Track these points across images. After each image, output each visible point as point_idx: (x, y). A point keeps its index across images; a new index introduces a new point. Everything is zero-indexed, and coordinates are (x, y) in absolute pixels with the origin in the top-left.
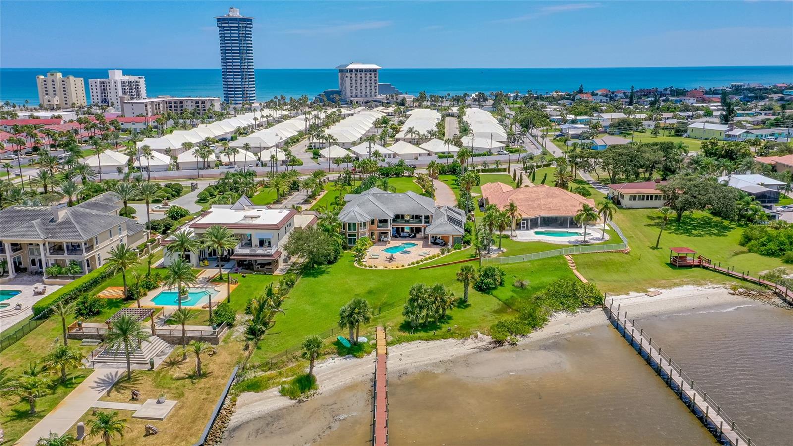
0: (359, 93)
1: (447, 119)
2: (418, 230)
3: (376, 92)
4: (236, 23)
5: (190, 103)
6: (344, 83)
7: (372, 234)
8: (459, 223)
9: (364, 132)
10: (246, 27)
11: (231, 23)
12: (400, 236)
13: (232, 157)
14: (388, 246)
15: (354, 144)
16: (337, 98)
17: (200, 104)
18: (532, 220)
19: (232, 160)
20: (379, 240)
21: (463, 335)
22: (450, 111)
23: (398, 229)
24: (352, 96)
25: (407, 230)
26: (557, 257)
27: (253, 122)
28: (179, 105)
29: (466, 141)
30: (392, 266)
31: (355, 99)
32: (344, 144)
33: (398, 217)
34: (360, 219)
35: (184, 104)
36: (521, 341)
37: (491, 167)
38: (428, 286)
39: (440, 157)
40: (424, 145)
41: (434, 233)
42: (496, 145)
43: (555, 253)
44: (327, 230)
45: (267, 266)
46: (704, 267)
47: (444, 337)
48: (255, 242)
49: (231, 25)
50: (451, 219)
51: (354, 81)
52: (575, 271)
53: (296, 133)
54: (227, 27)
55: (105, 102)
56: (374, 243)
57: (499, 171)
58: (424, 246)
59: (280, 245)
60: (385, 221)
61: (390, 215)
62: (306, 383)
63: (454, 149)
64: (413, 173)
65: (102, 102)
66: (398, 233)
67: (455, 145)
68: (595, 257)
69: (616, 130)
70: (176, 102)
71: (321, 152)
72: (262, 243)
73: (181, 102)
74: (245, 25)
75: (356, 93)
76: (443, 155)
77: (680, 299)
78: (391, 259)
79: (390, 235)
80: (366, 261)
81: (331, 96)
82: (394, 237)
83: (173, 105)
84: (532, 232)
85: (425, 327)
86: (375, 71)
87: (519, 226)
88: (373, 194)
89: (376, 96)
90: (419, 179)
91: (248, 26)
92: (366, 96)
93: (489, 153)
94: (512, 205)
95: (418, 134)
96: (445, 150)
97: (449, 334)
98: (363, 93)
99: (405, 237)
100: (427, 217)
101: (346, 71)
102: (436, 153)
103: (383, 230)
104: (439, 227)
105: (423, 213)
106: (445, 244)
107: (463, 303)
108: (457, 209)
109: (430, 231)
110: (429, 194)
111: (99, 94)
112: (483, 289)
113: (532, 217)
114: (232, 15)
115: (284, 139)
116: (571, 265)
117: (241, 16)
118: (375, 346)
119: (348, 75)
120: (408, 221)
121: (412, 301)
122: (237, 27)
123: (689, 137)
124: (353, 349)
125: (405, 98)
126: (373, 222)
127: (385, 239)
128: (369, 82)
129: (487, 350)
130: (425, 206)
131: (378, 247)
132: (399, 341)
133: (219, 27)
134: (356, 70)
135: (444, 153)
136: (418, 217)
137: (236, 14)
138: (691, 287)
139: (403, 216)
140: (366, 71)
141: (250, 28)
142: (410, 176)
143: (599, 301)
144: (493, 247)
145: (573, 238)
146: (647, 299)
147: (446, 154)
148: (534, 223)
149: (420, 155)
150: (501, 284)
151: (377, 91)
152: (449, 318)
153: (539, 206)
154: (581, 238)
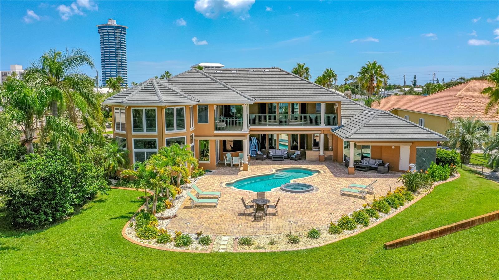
4: (113, 30)
10: (121, 33)
11: (109, 30)
12: (268, 157)
14: (242, 175)
49: (108, 31)
54: (105, 32)
56: (207, 170)
66: (263, 149)
74: (120, 32)
82: (256, 156)
91: (122, 32)
99: (281, 158)
114: (109, 23)
117: (117, 25)
122: (113, 32)
127: (236, 160)
131: (217, 178)
133: (100, 33)
137: (113, 23)
141: (124, 34)
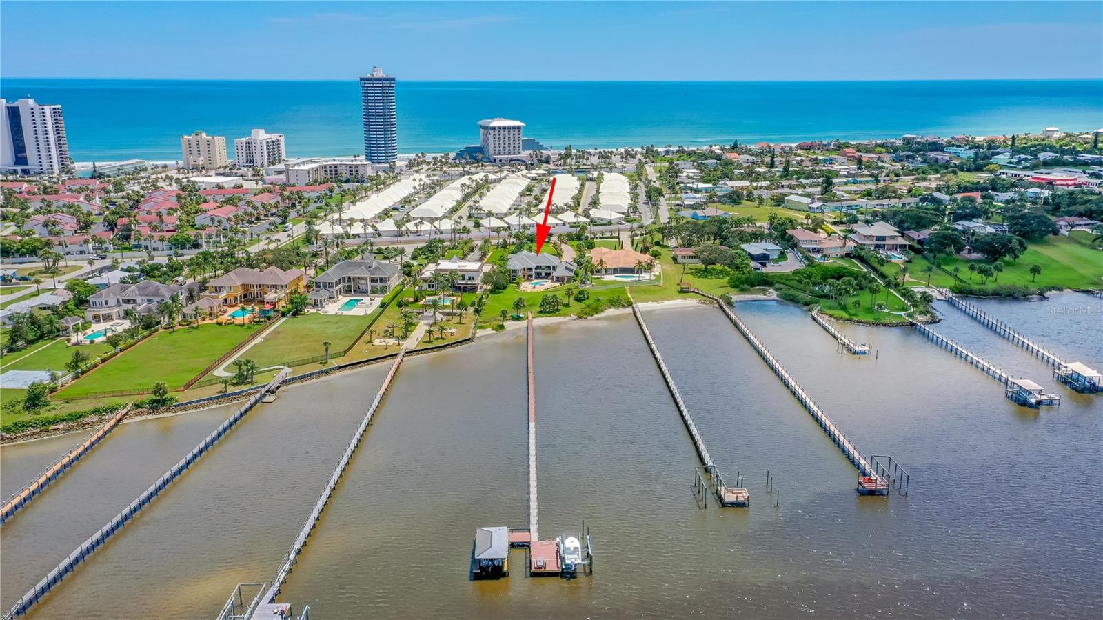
0: (502, 151)
1: (588, 184)
2: (549, 274)
3: (519, 150)
4: (380, 83)
5: (344, 168)
6: (486, 140)
7: (524, 276)
8: (571, 270)
9: (512, 203)
10: (389, 87)
13: (419, 227)
14: (532, 282)
15: (506, 215)
16: (480, 156)
17: (354, 170)
18: (614, 269)
19: (419, 229)
20: (528, 279)
21: (565, 315)
22: (591, 176)
23: (538, 273)
24: (495, 154)
25: (543, 275)
26: (621, 288)
27: (413, 191)
28: (333, 169)
29: (594, 213)
30: (534, 290)
31: (498, 157)
32: (497, 214)
33: (538, 267)
34: (518, 268)
35: (339, 168)
36: (589, 317)
37: (608, 234)
38: (550, 294)
39: (571, 227)
40: (560, 216)
41: (558, 275)
42: (616, 216)
43: (620, 286)
44: (502, 272)
45: (473, 289)
46: (696, 293)
47: (557, 316)
48: (467, 278)
49: (374, 85)
50: (566, 268)
51: (497, 139)
52: (629, 294)
53: (455, 203)
54: (370, 87)
55: (250, 163)
56: (525, 280)
57: (612, 238)
58: (552, 282)
59: (478, 280)
60: (531, 269)
61: (534, 266)
62: (502, 327)
63: (582, 219)
64: (550, 239)
65: (247, 162)
66: (538, 276)
67: (585, 216)
68: (641, 288)
69: (727, 199)
70: (330, 167)
71: (481, 222)
72: (470, 279)
73: (336, 167)
74: (389, 85)
75: (499, 150)
76: (574, 225)
77: (671, 305)
78: (534, 287)
79: (534, 276)
80: (521, 288)
81: (474, 154)
82: (536, 278)
83: (328, 169)
84: (613, 276)
85: (549, 312)
86: (519, 128)
87: (606, 272)
88: (524, 255)
89: (519, 153)
90: (554, 244)
91: (392, 85)
92: (509, 153)
93: (610, 223)
94: (601, 261)
95: (557, 206)
96: (575, 220)
97: (560, 315)
98: (507, 151)
99: (541, 278)
100: (554, 267)
101: (489, 128)
102: (569, 223)
103: (530, 273)
104: (560, 272)
105: (551, 265)
106: (563, 281)
107: (567, 305)
108: (572, 263)
109: (555, 274)
110: (559, 255)
111: (244, 154)
112: (578, 300)
113: (614, 267)
114: (375, 74)
115: (448, 209)
116: (628, 291)
117: (385, 76)
118: (527, 318)
119: (491, 132)
120: (543, 269)
121: (543, 301)
122: (381, 87)
123: (785, 207)
124: (519, 319)
125: (549, 156)
126: (524, 269)
127: (531, 278)
128: (512, 139)
129: (574, 320)
130: (554, 261)
131: (527, 282)
132: (538, 317)
134: (500, 128)
135: (575, 223)
136: (549, 267)
137: (379, 74)
138: (680, 300)
139: (541, 266)
140: (509, 128)
142: (548, 242)
143: (630, 304)
144: (589, 283)
145: (634, 279)
146: (656, 304)
147: (577, 224)
148: (615, 271)
149: (557, 225)
150: (588, 298)
151: (521, 148)
152: (560, 310)
153: (619, 262)
154: (638, 279)
